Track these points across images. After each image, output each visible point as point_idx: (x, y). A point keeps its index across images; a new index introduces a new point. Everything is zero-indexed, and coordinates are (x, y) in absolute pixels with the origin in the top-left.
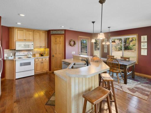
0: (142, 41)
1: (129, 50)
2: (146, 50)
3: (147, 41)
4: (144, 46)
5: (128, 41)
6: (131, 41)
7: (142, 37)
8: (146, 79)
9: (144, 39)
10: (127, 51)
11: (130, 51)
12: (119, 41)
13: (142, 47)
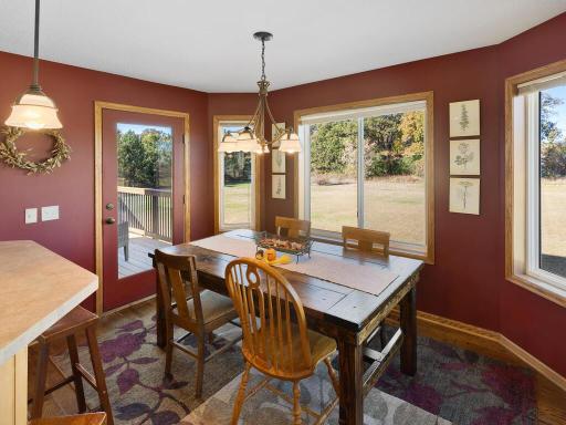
0: (452, 135)
1: (400, 174)
2: (477, 182)
3: (477, 132)
4: (465, 161)
5: (396, 143)
6: (408, 143)
7: (456, 109)
8: (481, 365)
9: (465, 122)
10: (395, 178)
11: (404, 177)
12: (370, 143)
13: (455, 168)
